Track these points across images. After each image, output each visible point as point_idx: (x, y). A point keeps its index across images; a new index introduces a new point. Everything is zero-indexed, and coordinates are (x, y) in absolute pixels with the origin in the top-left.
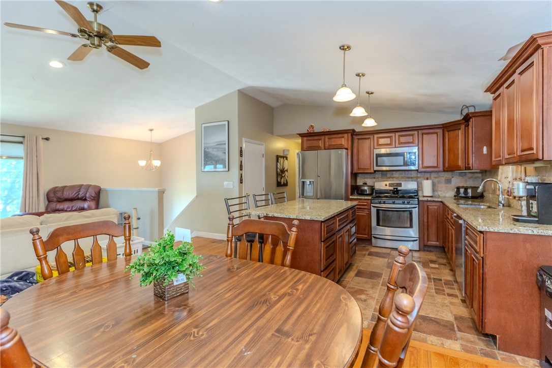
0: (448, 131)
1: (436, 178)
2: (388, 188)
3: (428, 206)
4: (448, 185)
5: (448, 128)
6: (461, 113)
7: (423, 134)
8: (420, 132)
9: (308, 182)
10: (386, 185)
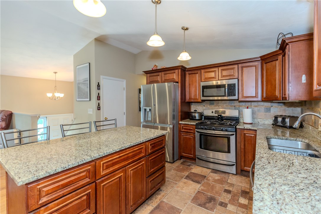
0: (266, 63)
1: (256, 106)
2: (214, 115)
3: (244, 133)
4: (267, 113)
5: (266, 59)
6: (278, 42)
7: (242, 67)
8: (240, 65)
9: (148, 109)
10: (212, 112)
